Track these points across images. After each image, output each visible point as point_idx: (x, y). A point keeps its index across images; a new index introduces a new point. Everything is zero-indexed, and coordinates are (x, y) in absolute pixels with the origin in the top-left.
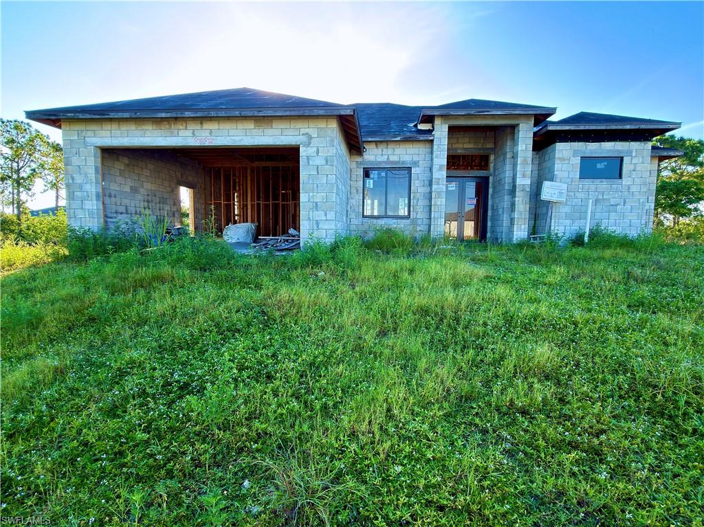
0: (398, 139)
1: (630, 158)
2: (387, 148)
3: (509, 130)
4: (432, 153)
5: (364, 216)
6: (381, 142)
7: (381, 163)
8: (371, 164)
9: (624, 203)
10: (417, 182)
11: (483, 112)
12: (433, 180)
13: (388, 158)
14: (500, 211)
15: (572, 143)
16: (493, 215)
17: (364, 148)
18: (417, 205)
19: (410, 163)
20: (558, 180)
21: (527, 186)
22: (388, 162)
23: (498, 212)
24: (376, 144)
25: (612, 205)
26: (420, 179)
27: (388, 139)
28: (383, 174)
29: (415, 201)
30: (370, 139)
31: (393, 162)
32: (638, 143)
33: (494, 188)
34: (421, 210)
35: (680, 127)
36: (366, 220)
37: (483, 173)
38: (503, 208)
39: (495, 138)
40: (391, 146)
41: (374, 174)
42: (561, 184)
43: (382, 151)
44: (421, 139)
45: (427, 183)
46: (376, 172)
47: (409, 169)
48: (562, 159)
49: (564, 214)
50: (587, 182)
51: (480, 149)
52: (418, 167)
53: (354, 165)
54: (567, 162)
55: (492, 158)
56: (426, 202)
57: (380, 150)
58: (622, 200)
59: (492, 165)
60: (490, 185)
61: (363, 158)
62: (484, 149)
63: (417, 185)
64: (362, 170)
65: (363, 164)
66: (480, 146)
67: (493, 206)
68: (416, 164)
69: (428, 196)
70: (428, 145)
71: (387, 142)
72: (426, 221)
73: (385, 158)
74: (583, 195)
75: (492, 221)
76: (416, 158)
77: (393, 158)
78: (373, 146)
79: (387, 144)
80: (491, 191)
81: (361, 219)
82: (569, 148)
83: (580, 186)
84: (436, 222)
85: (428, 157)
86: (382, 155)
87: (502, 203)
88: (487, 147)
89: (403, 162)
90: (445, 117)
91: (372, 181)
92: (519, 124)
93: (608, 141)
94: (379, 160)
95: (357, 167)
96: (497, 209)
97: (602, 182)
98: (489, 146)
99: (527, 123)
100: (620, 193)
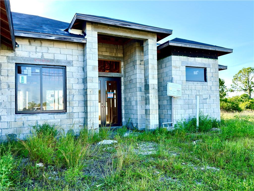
0: (53, 38)
1: (209, 68)
2: (41, 46)
3: (137, 44)
4: (84, 55)
5: (17, 112)
6: (35, 39)
7: (35, 59)
8: (24, 60)
9: (210, 97)
10: (72, 79)
11: (126, 25)
12: (88, 78)
13: (42, 56)
14: (133, 103)
15: (180, 56)
16: (126, 106)
17: (16, 44)
18: (73, 100)
19: (65, 63)
20: (175, 82)
21: (155, 85)
22: (42, 59)
23: (131, 103)
24: (29, 42)
25: (204, 99)
26: (75, 77)
27: (42, 37)
28: (38, 71)
29: (71, 97)
30: (22, 35)
31: (48, 60)
32: (212, 60)
33: (125, 86)
34: (77, 105)
35: (232, 52)
36: (20, 116)
37: (117, 75)
38: (136, 101)
39: (123, 50)
40: (45, 44)
41: (27, 70)
42: (176, 84)
43: (36, 48)
44: (75, 41)
45: (81, 81)
46: (30, 68)
47: (64, 67)
48: (176, 67)
49: (180, 106)
50: (191, 83)
51: (114, 57)
52: (73, 66)
53: (4, 60)
54: (178, 69)
55: (122, 64)
56: (81, 98)
57: (34, 48)
58: (209, 95)
59: (122, 69)
60: (122, 84)
61: (15, 54)
62: (117, 57)
63: (72, 82)
64: (14, 66)
65: (15, 60)
66: (114, 55)
67: (125, 99)
68: (70, 63)
69: (82, 92)
70: (80, 48)
71: (41, 40)
72: (82, 115)
73: (39, 56)
74: (189, 92)
75: (125, 110)
76: (70, 58)
77: (46, 56)
78: (26, 42)
79: (41, 43)
80: (123, 87)
81: (13, 115)
82: (179, 60)
83: (187, 86)
84: (92, 116)
85: (81, 58)
86: (36, 52)
87: (135, 97)
88: (119, 56)
89: (58, 61)
90: (95, 24)
91: (25, 77)
92: (147, 39)
93: (199, 57)
94: (32, 56)
95: (8, 62)
96: (130, 102)
97: (197, 83)
98: (120, 55)
99: (152, 39)
100: (207, 91)
